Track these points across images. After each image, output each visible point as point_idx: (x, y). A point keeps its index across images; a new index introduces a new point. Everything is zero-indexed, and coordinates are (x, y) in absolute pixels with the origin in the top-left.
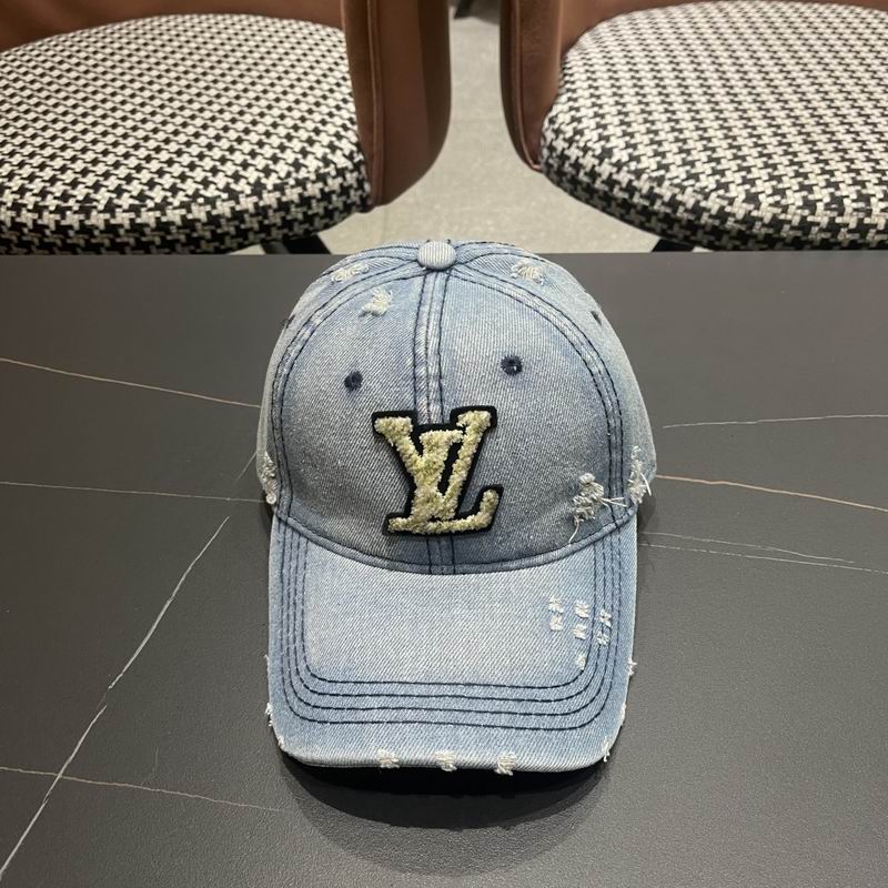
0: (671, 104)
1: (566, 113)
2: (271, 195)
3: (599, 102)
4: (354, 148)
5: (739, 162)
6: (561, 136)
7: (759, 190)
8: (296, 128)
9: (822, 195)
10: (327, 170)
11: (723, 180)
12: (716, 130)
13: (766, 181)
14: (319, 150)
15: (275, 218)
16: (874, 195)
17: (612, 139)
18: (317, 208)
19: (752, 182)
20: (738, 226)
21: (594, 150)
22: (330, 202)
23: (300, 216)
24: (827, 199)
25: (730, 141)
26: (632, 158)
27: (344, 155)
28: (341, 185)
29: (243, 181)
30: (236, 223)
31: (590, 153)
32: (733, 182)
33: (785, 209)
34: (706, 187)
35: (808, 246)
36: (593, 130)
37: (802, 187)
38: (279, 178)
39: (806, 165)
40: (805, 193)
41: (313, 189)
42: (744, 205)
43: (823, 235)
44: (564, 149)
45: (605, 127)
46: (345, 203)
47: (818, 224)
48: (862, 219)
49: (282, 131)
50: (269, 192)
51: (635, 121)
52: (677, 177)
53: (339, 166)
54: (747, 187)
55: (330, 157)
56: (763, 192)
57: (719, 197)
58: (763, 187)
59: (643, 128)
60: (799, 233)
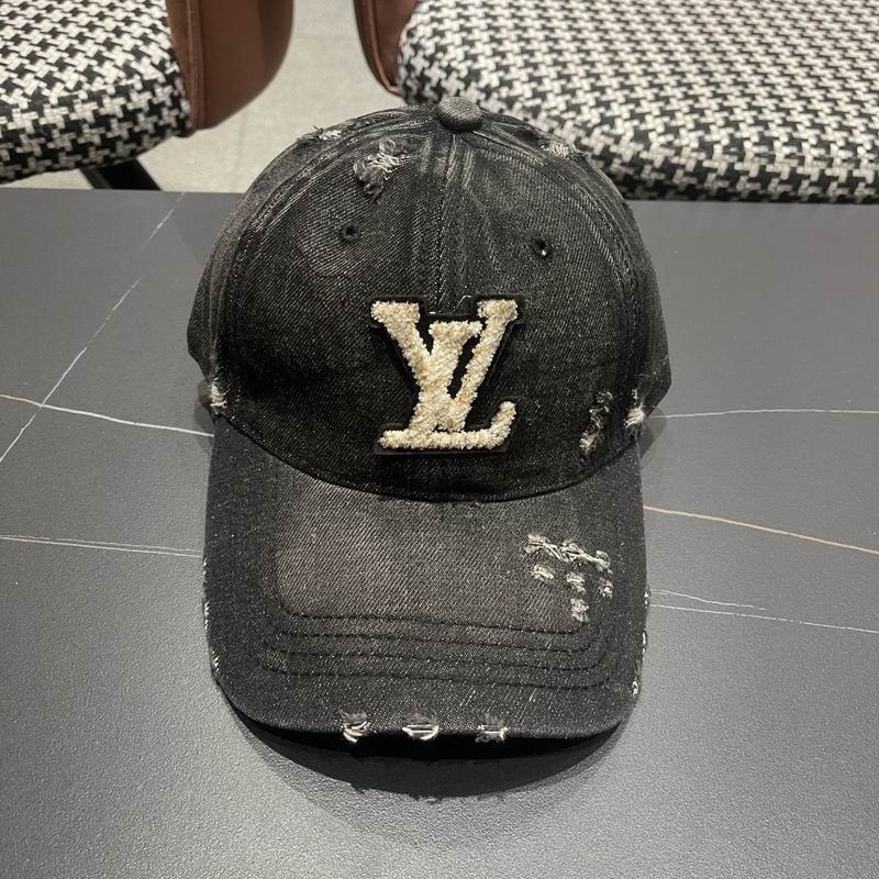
0: (548, 19)
1: (427, 24)
2: (55, 111)
3: (466, 13)
4: (166, 56)
5: (626, 92)
6: (421, 53)
7: (650, 126)
8: (91, 27)
9: (720, 136)
10: (130, 82)
11: (609, 114)
12: (600, 53)
13: (657, 117)
14: (119, 57)
15: (63, 141)
16: (777, 139)
17: (481, 58)
18: (119, 130)
19: (642, 117)
20: (624, 170)
21: (458, 71)
22: (136, 123)
23: (97, 140)
25: (616, 67)
26: (503, 83)
27: (153, 64)
28: (150, 102)
29: (18, 92)
30: (10, 145)
31: (454, 75)
32: (619, 116)
33: (678, 151)
34: (589, 121)
35: (703, 196)
36: (458, 46)
37: (698, 126)
38: (66, 89)
39: (703, 99)
40: (700, 133)
41: (112, 106)
42: (632, 145)
43: (722, 184)
44: (424, 69)
45: (472, 44)
46: (156, 124)
47: (715, 170)
48: (765, 167)
49: (73, 30)
50: (53, 107)
51: (507, 39)
52: (555, 108)
53: (146, 78)
54: (636, 122)
55: (134, 65)
56: (653, 130)
57: (603, 133)
58: (654, 123)
59: (516, 47)
60: (693, 181)
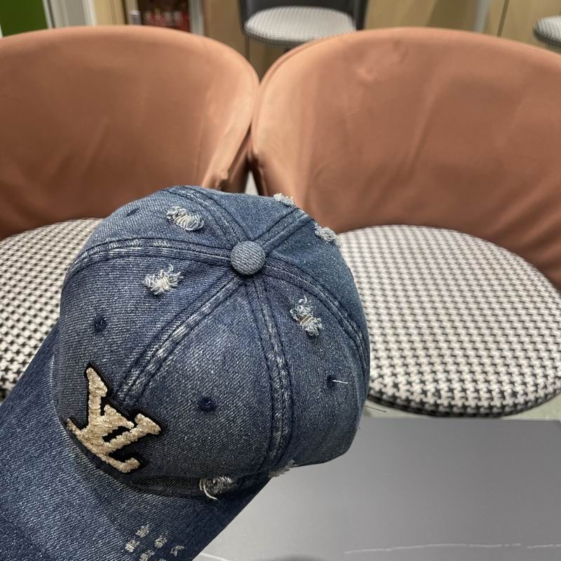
24: (433, 390)
